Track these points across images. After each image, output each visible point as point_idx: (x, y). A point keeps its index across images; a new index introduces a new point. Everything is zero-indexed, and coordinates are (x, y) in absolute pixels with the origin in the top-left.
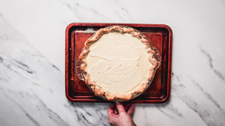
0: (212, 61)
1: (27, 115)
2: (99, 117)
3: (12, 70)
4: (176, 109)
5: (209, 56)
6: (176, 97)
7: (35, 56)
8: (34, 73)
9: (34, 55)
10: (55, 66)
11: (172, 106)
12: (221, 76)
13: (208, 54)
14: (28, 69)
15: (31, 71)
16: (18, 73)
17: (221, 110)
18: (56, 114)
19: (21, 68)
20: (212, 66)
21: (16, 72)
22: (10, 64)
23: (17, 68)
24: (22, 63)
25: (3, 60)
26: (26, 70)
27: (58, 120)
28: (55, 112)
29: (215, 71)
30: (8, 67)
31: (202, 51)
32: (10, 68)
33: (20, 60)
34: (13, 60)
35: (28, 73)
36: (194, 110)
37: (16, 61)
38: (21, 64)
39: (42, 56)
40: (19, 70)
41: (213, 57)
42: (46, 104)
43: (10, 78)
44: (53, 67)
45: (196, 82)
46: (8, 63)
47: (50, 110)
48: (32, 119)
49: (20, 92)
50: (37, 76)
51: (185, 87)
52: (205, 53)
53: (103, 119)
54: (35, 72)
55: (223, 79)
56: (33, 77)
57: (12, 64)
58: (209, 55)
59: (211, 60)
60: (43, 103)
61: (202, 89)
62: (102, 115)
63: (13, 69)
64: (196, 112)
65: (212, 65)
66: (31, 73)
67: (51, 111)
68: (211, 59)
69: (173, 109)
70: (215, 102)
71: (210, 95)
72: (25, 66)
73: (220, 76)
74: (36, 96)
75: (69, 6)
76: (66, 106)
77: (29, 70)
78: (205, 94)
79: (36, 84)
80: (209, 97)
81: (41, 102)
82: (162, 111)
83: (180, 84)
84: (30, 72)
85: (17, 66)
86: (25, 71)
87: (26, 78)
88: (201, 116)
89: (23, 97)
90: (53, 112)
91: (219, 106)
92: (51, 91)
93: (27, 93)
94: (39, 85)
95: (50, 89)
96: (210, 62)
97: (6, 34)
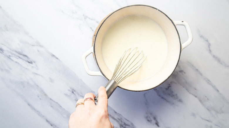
0: (210, 47)
1: (29, 105)
3: (13, 60)
4: (177, 95)
5: (207, 41)
6: (176, 83)
7: (34, 46)
8: (34, 63)
9: (33, 45)
10: (54, 55)
11: (172, 92)
13: (206, 40)
14: (28, 59)
15: (31, 61)
16: (18, 63)
17: (220, 94)
18: (57, 103)
19: (21, 58)
20: (210, 51)
21: (16, 62)
22: (11, 55)
23: (18, 59)
25: (4, 51)
26: (26, 60)
27: (60, 109)
28: (56, 101)
29: (214, 56)
30: (9, 58)
31: (201, 37)
32: (10, 59)
33: (20, 51)
34: (13, 51)
35: (28, 63)
36: (194, 95)
37: (16, 52)
38: (21, 54)
39: (41, 46)
40: (20, 61)
41: (211, 41)
42: (47, 93)
43: (11, 69)
44: (52, 56)
45: (195, 68)
46: (8, 54)
47: (51, 99)
48: (34, 109)
49: (22, 82)
50: (37, 66)
51: (185, 73)
52: (203, 38)
54: (34, 62)
55: (222, 64)
56: (33, 67)
57: (12, 54)
59: (209, 45)
60: (44, 93)
64: (196, 97)
65: (211, 50)
66: (31, 63)
69: (173, 95)
70: (214, 87)
71: (209, 80)
72: (25, 57)
73: (219, 60)
74: (37, 86)
76: (66, 95)
77: (29, 61)
78: (205, 79)
79: (37, 74)
80: (209, 82)
81: (42, 91)
82: (162, 98)
83: (180, 70)
84: (30, 62)
86: (24, 61)
87: (26, 69)
88: (200, 101)
89: (24, 87)
90: (54, 101)
91: (218, 91)
92: (52, 81)
93: (28, 83)
94: (39, 75)
95: (50, 78)
96: (209, 47)
97: (5, 26)
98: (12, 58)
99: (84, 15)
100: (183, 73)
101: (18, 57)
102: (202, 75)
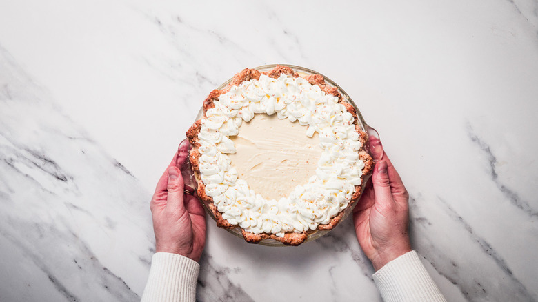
0: (495, 164)
1: (52, 279)
2: (224, 289)
3: (18, 171)
5: (488, 150)
7: (75, 138)
8: (69, 181)
9: (71, 138)
10: (120, 164)
12: (516, 201)
13: (486, 147)
14: (57, 170)
15: (63, 175)
16: (33, 179)
17: (516, 280)
18: (120, 279)
19: (39, 167)
20: (494, 175)
21: (27, 175)
22: (14, 157)
23: (31, 167)
24: (42, 155)
26: (51, 172)
27: (125, 295)
28: (118, 275)
29: (503, 188)
30: (9, 164)
31: (474, 140)
32: (13, 166)
33: (38, 149)
34: (21, 148)
35: (56, 180)
36: (451, 280)
37: (28, 150)
38: (40, 158)
39: (90, 140)
40: (36, 173)
41: (499, 153)
42: (98, 254)
43: (12, 191)
44: (116, 166)
45: (455, 212)
46: (8, 156)
47: (105, 269)
48: (62, 289)
49: (37, 224)
50: (77, 188)
51: (429, 224)
52: (479, 143)
53: (232, 294)
54: (72, 178)
55: (522, 208)
56: (67, 189)
57: (17, 156)
58: (489, 148)
59: (493, 161)
60: (90, 253)
61: (470, 230)
62: (231, 284)
63: (21, 170)
64: (455, 283)
65: (496, 172)
66: (64, 179)
67: (110, 273)
68: (494, 158)
70: (500, 262)
71: (488, 246)
72: (49, 164)
73: (515, 199)
74: (74, 235)
75: (159, 22)
77: (58, 174)
78: (478, 241)
79: (75, 207)
80: (487, 249)
81: (86, 249)
83: (418, 217)
84: (61, 177)
85: (30, 161)
86: (48, 174)
87: (51, 193)
88: (465, 294)
90: (114, 275)
91: (509, 272)
92: (111, 225)
93: (53, 229)
94: (81, 209)
95: (108, 220)
96: (493, 166)
97: (6, 86)
98: (16, 165)
99: (197, 74)
100: (426, 225)
101: (32, 165)
102: (471, 233)
